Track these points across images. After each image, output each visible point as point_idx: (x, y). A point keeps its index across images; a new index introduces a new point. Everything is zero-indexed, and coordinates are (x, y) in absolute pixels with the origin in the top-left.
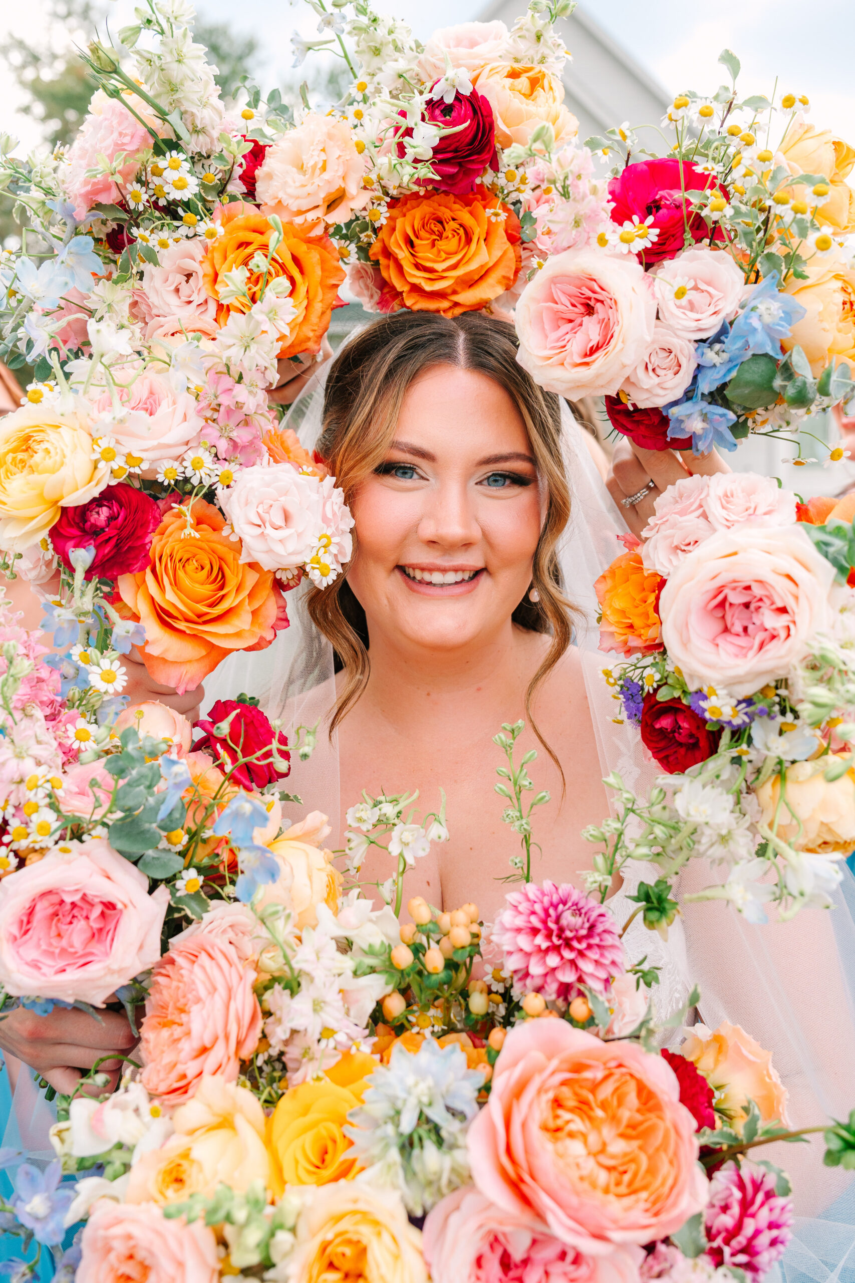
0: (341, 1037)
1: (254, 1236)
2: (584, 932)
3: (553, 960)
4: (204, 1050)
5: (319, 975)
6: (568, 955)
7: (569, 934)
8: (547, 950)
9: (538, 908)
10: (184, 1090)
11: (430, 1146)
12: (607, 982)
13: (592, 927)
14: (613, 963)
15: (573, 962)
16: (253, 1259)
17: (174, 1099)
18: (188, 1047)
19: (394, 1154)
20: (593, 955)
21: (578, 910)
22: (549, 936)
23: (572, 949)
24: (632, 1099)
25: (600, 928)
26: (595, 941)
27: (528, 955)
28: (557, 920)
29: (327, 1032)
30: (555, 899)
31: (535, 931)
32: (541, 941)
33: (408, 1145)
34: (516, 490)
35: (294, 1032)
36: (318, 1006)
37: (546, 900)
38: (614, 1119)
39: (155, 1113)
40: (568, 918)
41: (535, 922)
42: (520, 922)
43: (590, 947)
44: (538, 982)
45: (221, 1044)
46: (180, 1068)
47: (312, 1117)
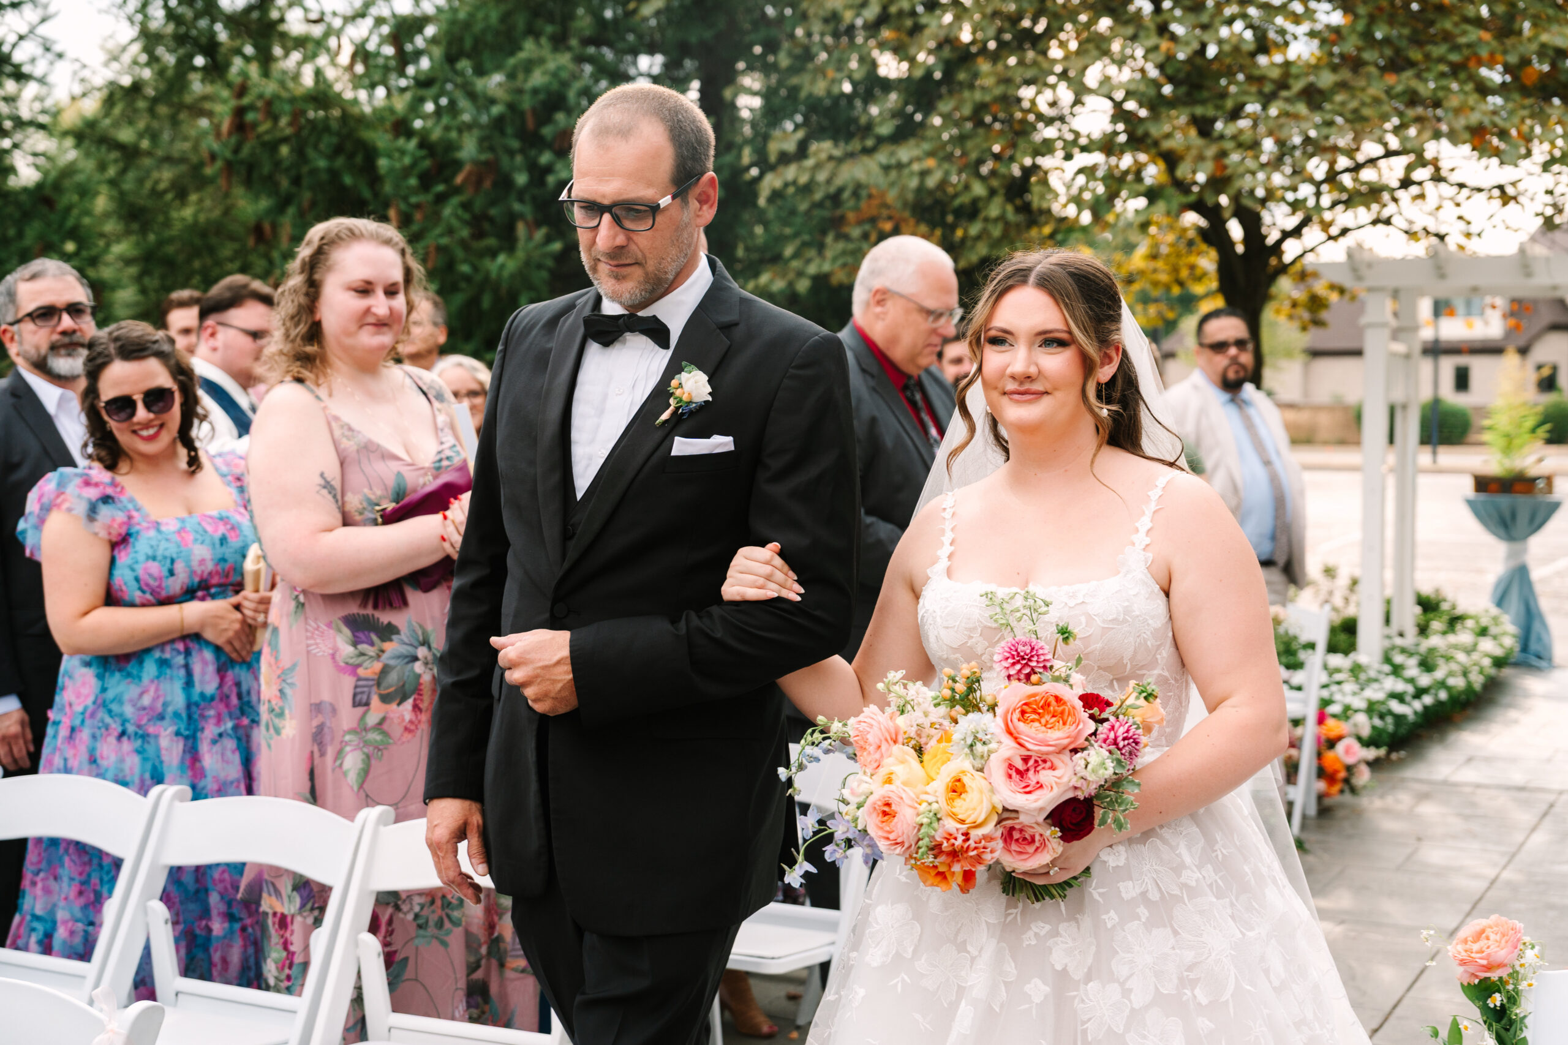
2: (1029, 652)
3: (1018, 667)
6: (1024, 663)
7: (1022, 655)
8: (1015, 664)
9: (1006, 649)
11: (980, 745)
12: (1045, 667)
13: (1033, 649)
15: (1027, 665)
19: (967, 750)
20: (1035, 658)
21: (1025, 644)
22: (1014, 659)
23: (1025, 660)
24: (1054, 703)
25: (1037, 649)
26: (1035, 654)
27: (1010, 667)
28: (1016, 651)
30: (1013, 642)
31: (1007, 659)
32: (1011, 661)
33: (971, 747)
34: (1060, 349)
38: (1048, 713)
40: (1021, 648)
41: (1008, 655)
43: (1033, 657)
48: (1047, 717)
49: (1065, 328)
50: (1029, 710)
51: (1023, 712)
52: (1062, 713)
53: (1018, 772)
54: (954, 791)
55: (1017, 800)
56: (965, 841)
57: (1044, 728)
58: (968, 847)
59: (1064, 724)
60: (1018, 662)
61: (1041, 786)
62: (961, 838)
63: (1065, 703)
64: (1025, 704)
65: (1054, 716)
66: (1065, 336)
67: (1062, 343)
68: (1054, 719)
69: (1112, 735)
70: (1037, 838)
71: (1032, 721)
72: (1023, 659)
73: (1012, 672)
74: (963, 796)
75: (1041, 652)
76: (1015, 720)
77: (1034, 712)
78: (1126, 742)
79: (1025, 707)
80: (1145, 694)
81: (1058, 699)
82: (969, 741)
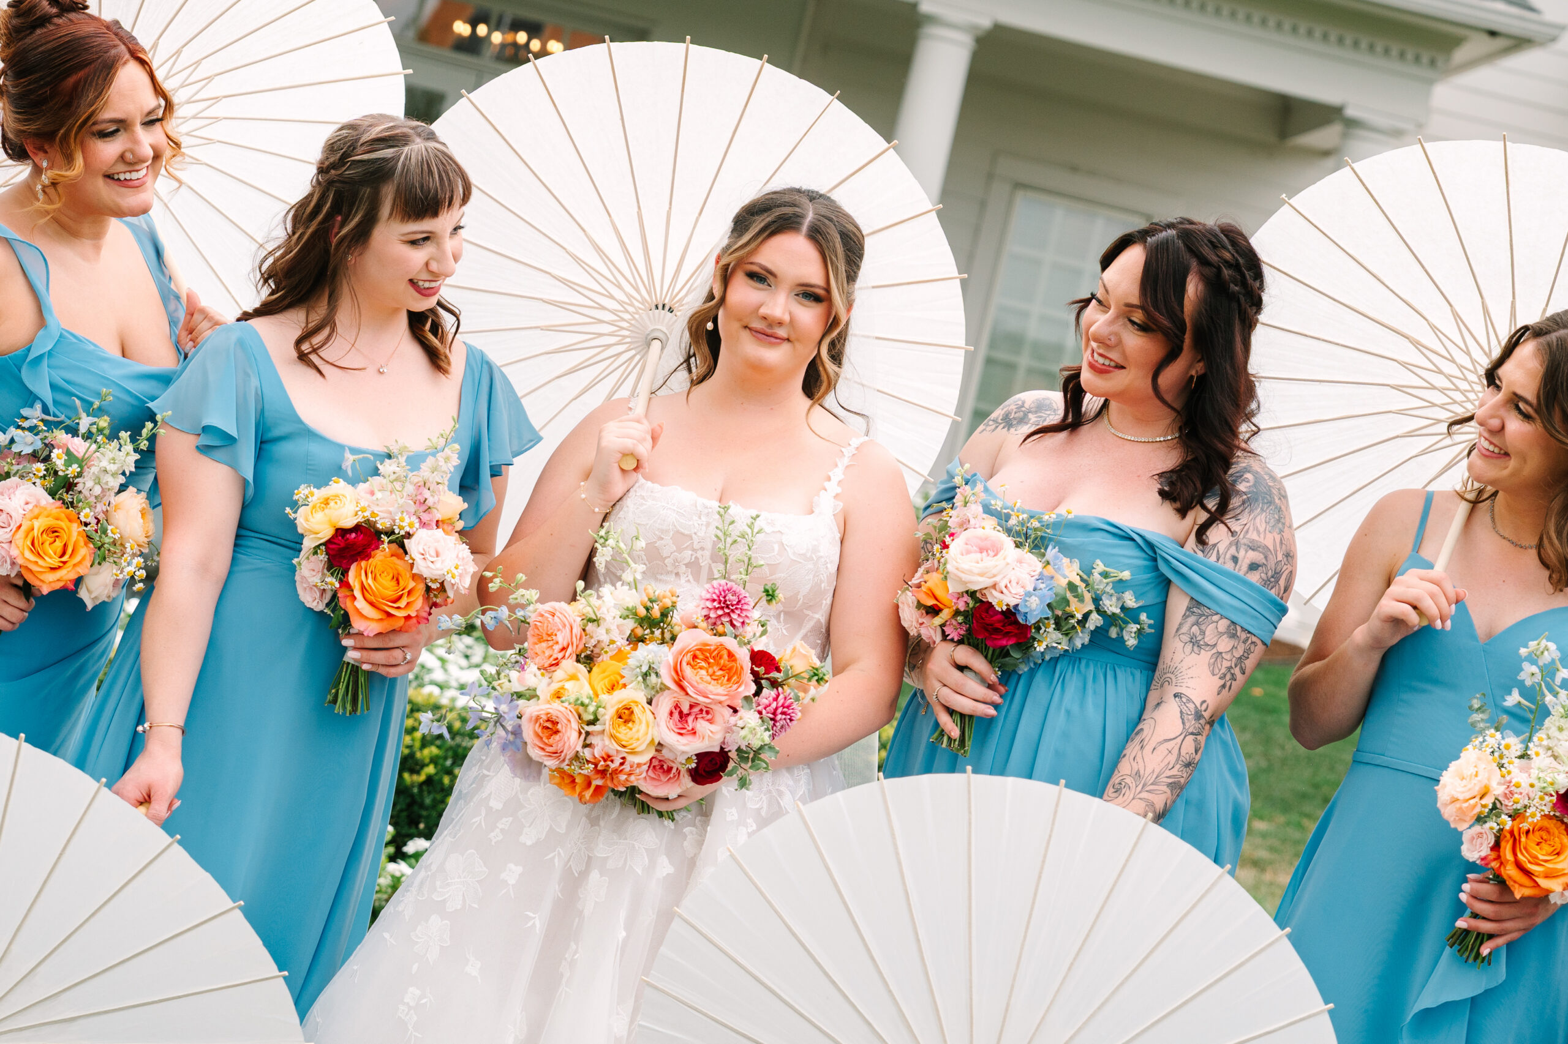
0: (618, 643)
1: (591, 709)
2: (735, 603)
3: (720, 612)
4: (563, 649)
5: (609, 618)
6: (727, 611)
7: (728, 603)
8: (718, 608)
9: (717, 591)
10: (557, 664)
11: (653, 676)
12: (743, 623)
13: (739, 601)
14: (746, 616)
15: (728, 614)
16: (592, 717)
17: (553, 668)
18: (557, 648)
19: (640, 678)
20: (738, 612)
21: (734, 594)
22: (720, 603)
23: (729, 608)
24: (726, 656)
25: (743, 602)
26: (740, 606)
27: (710, 609)
28: (724, 597)
29: (612, 642)
30: (725, 588)
31: (714, 600)
32: (716, 604)
33: (645, 675)
34: (814, 304)
35: (599, 642)
36: (608, 631)
37: (721, 588)
38: (718, 664)
39: (543, 675)
40: (730, 597)
41: (715, 597)
42: (708, 596)
43: (737, 609)
44: (713, 621)
45: (570, 646)
46: (555, 656)
47: (606, 674)
48: (716, 668)
49: (825, 286)
50: (701, 657)
51: (695, 657)
52: (730, 669)
53: (681, 713)
54: (620, 717)
55: (671, 739)
56: (622, 764)
57: (708, 678)
58: (621, 771)
59: (729, 680)
60: (722, 608)
61: (695, 733)
62: (618, 761)
63: (735, 660)
64: (699, 650)
65: (721, 669)
66: (821, 292)
67: (817, 299)
68: (721, 672)
69: (774, 705)
70: (674, 770)
71: (701, 668)
72: (728, 607)
73: (713, 615)
74: (630, 725)
75: (745, 607)
76: (684, 664)
77: (706, 659)
78: (784, 717)
79: (698, 653)
80: (816, 678)
81: (731, 655)
82: (645, 669)
